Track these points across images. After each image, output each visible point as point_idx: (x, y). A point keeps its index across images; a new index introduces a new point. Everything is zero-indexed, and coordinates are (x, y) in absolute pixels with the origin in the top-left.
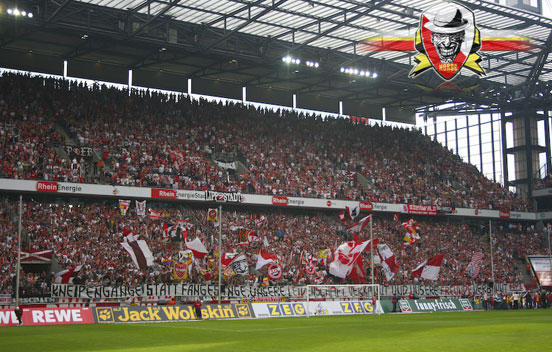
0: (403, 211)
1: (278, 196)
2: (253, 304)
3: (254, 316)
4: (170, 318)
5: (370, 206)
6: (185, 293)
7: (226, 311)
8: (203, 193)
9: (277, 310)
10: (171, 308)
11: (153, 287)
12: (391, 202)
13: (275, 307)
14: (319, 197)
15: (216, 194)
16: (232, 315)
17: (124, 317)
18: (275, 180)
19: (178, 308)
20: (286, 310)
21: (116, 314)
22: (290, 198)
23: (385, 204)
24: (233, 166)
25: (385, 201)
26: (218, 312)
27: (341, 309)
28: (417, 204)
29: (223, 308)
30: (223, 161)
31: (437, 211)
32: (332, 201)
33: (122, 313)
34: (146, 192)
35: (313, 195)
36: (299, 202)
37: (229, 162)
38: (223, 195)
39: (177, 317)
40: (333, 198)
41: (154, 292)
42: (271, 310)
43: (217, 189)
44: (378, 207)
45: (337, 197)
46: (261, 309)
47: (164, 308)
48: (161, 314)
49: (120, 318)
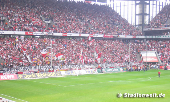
0: (103, 37)
1: (64, 33)
2: (61, 71)
3: (61, 75)
4: (38, 77)
5: (92, 36)
6: (41, 68)
7: (53, 74)
8: (41, 33)
9: (68, 73)
10: (38, 74)
11: (32, 67)
12: (100, 34)
13: (67, 72)
14: (77, 33)
15: (45, 33)
16: (55, 75)
17: (26, 77)
18: (63, 27)
19: (40, 73)
20: (70, 73)
21: (24, 76)
22: (68, 34)
23: (97, 35)
24: (49, 22)
25: (97, 34)
26: (51, 74)
27: (86, 72)
28: (107, 34)
29: (53, 73)
30: (46, 20)
31: (114, 36)
32: (81, 34)
33: (25, 76)
34: (24, 33)
35: (75, 32)
36: (71, 35)
37: (48, 21)
38: (47, 33)
39: (40, 76)
40: (81, 33)
41: (32, 68)
42: (66, 73)
43: (46, 31)
44: (95, 36)
45: (83, 33)
46: (63, 73)
47: (36, 74)
48: (36, 75)
49: (25, 77)
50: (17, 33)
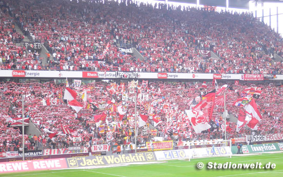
0: (241, 79)
1: (161, 73)
2: (155, 152)
3: (156, 160)
4: (109, 163)
5: (220, 76)
7: (140, 157)
8: (114, 73)
9: (170, 155)
10: (109, 157)
12: (234, 73)
13: (168, 153)
14: (188, 71)
15: (122, 74)
16: (144, 160)
17: (83, 163)
19: (113, 156)
20: (175, 155)
21: (79, 162)
22: (169, 74)
23: (230, 75)
24: (130, 51)
25: (230, 73)
26: (136, 158)
27: (207, 153)
28: (250, 73)
29: (138, 155)
30: (124, 48)
31: (265, 78)
32: (196, 74)
34: (79, 74)
35: (182, 71)
36: (175, 76)
37: (128, 48)
38: (126, 74)
39: (113, 162)
40: (196, 72)
42: (166, 155)
43: (123, 70)
44: (225, 77)
45: (199, 71)
46: (160, 155)
47: (105, 157)
48: (104, 160)
49: (81, 164)
50: (66, 74)
